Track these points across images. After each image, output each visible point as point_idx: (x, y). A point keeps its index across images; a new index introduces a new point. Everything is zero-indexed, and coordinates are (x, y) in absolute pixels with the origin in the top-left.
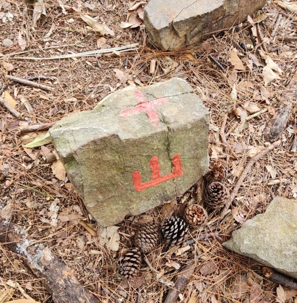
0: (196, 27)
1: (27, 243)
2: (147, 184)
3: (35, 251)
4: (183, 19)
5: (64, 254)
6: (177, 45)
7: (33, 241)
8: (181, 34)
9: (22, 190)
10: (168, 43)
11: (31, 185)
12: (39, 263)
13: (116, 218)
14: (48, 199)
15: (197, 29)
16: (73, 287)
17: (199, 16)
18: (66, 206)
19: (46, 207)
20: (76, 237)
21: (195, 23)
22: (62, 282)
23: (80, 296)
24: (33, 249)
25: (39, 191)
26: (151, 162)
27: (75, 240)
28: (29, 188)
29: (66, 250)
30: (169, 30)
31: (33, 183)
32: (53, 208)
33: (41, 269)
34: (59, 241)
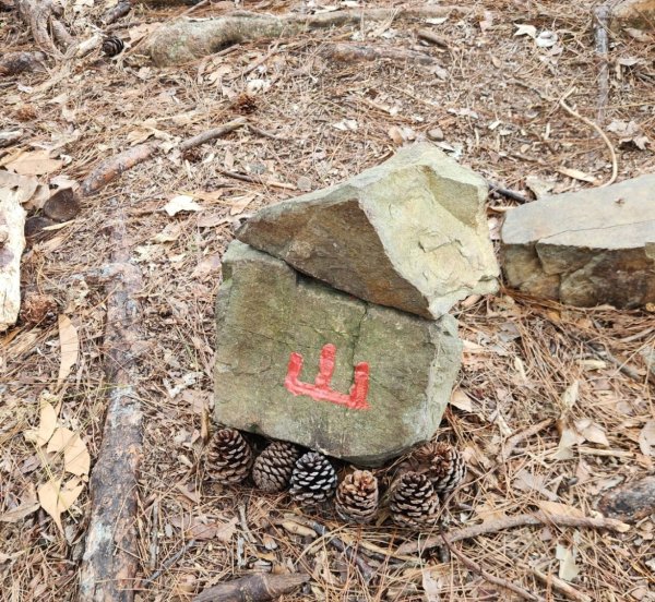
0: (581, 268)
1: (128, 391)
2: (304, 387)
3: (127, 404)
4: (557, 244)
5: (151, 432)
6: (536, 285)
7: (134, 394)
8: (550, 269)
9: (175, 338)
10: (521, 275)
11: (189, 340)
12: (118, 418)
13: (238, 416)
14: (192, 366)
15: (581, 272)
16: (125, 467)
17: (587, 249)
18: (202, 389)
19: (181, 373)
20: (181, 426)
21: (580, 259)
22: (120, 453)
23: (122, 483)
24: (128, 400)
25: (190, 352)
26: (324, 352)
27: (177, 430)
28: (183, 340)
29: (158, 430)
30: (526, 253)
31: (193, 339)
32: (189, 378)
33: (114, 425)
34: (160, 415)
